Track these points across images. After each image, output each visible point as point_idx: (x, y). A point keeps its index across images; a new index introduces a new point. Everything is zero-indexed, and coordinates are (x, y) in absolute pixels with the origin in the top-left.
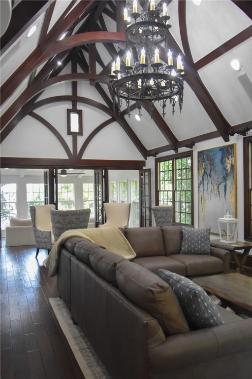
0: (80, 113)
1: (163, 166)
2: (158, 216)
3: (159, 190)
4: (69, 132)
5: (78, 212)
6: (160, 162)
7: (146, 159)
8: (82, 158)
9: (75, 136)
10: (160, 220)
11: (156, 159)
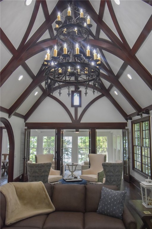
0: (80, 93)
1: (136, 127)
2: (107, 170)
3: (134, 145)
4: (73, 106)
5: (40, 165)
6: (135, 124)
7: (127, 121)
8: (81, 122)
9: (76, 108)
10: (108, 174)
11: (132, 122)
